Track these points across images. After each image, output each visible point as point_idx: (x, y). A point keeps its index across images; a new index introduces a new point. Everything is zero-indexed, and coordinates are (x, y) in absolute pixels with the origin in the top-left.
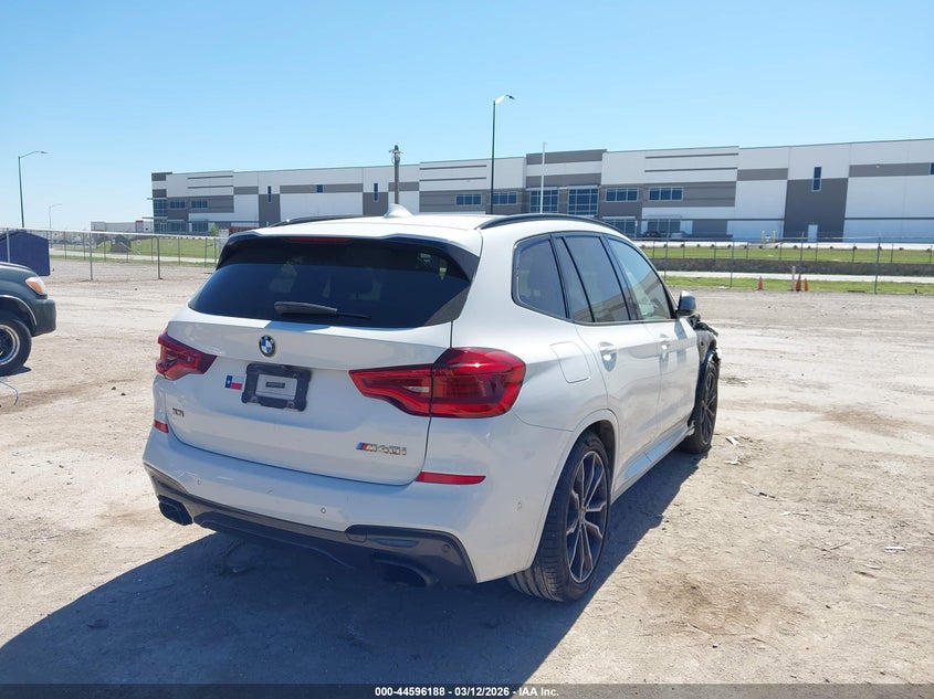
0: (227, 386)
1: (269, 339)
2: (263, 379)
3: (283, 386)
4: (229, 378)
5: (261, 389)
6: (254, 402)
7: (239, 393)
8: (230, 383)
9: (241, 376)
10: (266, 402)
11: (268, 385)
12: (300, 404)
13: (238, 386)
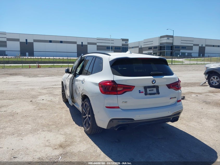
0: (139, 93)
1: (155, 80)
2: (148, 90)
3: (153, 90)
4: (140, 91)
5: (148, 92)
6: (148, 95)
7: (144, 94)
8: (140, 92)
9: (143, 90)
10: (150, 94)
11: (149, 90)
12: (158, 93)
13: (143, 92)
